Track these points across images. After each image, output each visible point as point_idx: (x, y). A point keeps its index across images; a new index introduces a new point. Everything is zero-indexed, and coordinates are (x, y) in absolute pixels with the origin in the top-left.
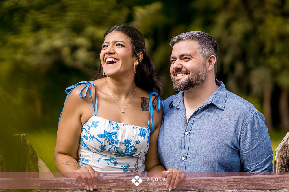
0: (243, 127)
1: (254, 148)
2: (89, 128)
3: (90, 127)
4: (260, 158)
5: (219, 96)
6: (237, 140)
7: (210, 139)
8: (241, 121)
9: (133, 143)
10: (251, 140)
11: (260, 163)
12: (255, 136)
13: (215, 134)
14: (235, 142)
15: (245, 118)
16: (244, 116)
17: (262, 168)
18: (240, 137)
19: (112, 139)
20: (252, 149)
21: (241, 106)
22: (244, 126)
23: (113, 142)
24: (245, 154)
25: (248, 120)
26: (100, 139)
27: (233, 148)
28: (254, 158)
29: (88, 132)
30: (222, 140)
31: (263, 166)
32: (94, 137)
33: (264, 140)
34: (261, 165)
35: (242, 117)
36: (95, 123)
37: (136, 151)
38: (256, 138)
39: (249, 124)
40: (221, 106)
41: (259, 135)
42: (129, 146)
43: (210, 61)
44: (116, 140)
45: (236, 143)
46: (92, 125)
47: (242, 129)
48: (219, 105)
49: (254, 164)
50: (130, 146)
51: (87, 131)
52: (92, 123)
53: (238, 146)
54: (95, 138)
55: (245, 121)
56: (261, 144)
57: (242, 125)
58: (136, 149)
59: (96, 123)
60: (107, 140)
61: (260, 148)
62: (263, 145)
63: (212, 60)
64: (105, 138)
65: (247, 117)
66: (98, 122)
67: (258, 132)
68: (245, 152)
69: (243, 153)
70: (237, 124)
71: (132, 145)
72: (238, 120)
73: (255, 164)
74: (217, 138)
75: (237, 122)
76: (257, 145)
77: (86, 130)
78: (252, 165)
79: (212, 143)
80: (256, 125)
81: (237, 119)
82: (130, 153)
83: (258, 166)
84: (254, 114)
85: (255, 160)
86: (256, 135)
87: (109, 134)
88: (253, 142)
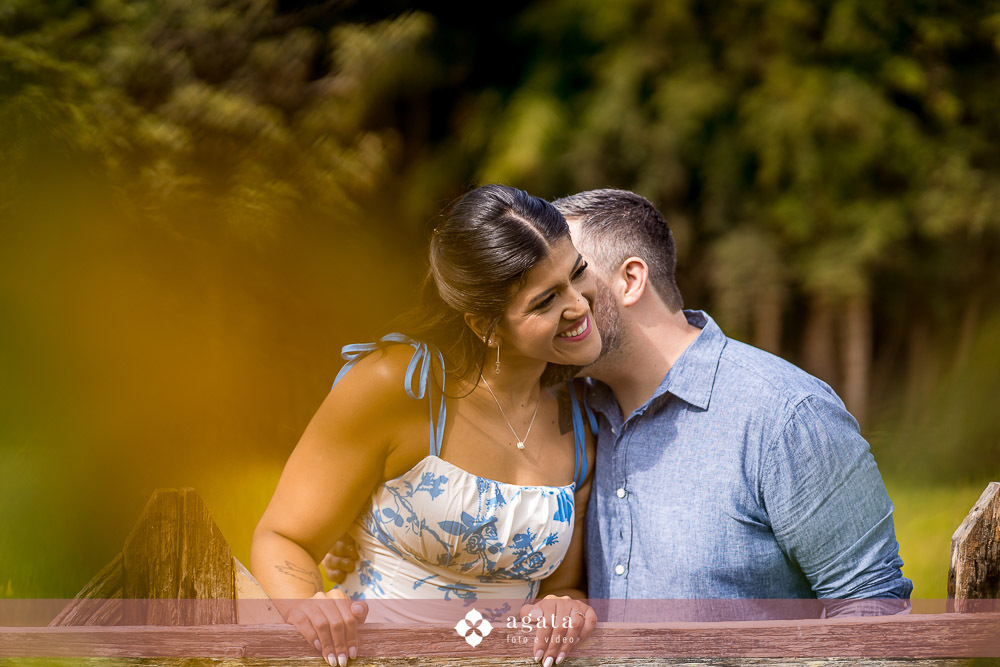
0: (765, 455)
1: (808, 513)
2: (410, 490)
3: (415, 488)
4: (838, 542)
5: (693, 368)
6: (754, 497)
7: (678, 504)
8: (754, 437)
9: (538, 545)
10: (796, 492)
11: (840, 557)
12: (807, 476)
13: (688, 486)
14: (750, 504)
15: (767, 427)
16: (762, 419)
17: (849, 570)
18: (759, 487)
19: (482, 537)
20: (803, 518)
21: (754, 387)
22: (766, 450)
23: (484, 548)
24: (787, 537)
25: (777, 430)
26: (446, 536)
27: (749, 520)
28: (817, 545)
29: (407, 504)
30: (710, 504)
31: (850, 565)
32: (426, 525)
33: (841, 485)
34: (845, 561)
35: (755, 423)
36: (434, 481)
37: (541, 566)
38: (811, 482)
39: (781, 442)
40: (699, 397)
41: (819, 471)
42: (525, 553)
43: (630, 277)
44: (493, 542)
45: (751, 506)
46: (425, 487)
47: (763, 460)
48: (693, 394)
49: (821, 563)
50: (530, 552)
51: (400, 498)
52: (423, 478)
53: (760, 513)
54: (427, 528)
55: (765, 434)
56: (833, 496)
57: (761, 450)
58: (544, 559)
59: (436, 483)
60: (467, 541)
61: (830, 512)
62: (842, 497)
63: (635, 271)
64: (462, 536)
65: (773, 422)
66: (443, 479)
67: (816, 462)
68: (786, 531)
69: (782, 533)
70: (745, 449)
71: (535, 549)
72: (746, 435)
73: (825, 561)
74: (697, 498)
75: (745, 443)
76: (819, 502)
77: (398, 495)
78: (817, 565)
79: (683, 517)
80: (805, 443)
81: (741, 433)
82: (526, 570)
83: (833, 567)
84: (793, 407)
85: (821, 550)
86: (809, 474)
87: (475, 524)
88: (804, 497)
